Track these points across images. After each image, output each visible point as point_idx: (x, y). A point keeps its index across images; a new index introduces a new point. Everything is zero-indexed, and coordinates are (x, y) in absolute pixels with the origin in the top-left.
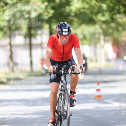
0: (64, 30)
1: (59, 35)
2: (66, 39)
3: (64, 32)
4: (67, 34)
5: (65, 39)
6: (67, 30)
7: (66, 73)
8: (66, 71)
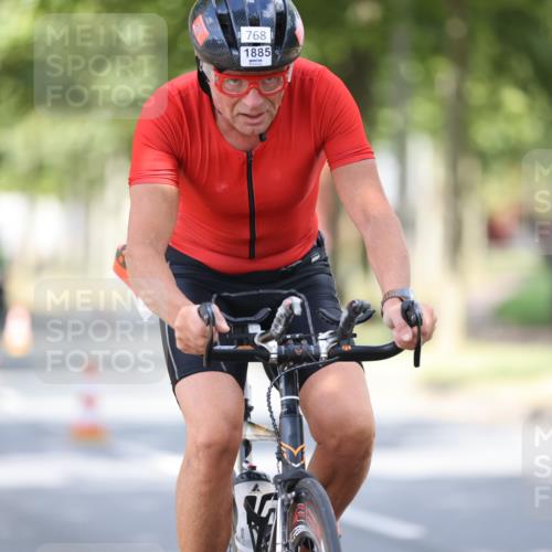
0: (246, 34)
1: (208, 69)
2: (261, 101)
3: (243, 49)
4: (267, 61)
5: (250, 101)
6: (265, 34)
7: (299, 351)
8: (297, 341)
